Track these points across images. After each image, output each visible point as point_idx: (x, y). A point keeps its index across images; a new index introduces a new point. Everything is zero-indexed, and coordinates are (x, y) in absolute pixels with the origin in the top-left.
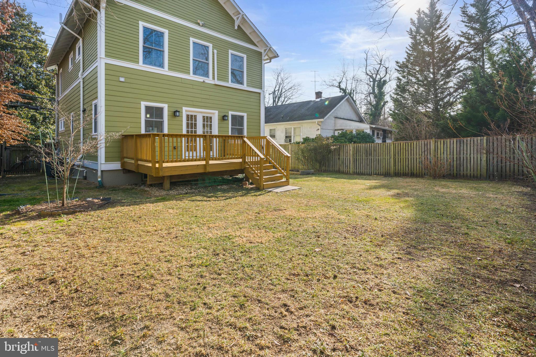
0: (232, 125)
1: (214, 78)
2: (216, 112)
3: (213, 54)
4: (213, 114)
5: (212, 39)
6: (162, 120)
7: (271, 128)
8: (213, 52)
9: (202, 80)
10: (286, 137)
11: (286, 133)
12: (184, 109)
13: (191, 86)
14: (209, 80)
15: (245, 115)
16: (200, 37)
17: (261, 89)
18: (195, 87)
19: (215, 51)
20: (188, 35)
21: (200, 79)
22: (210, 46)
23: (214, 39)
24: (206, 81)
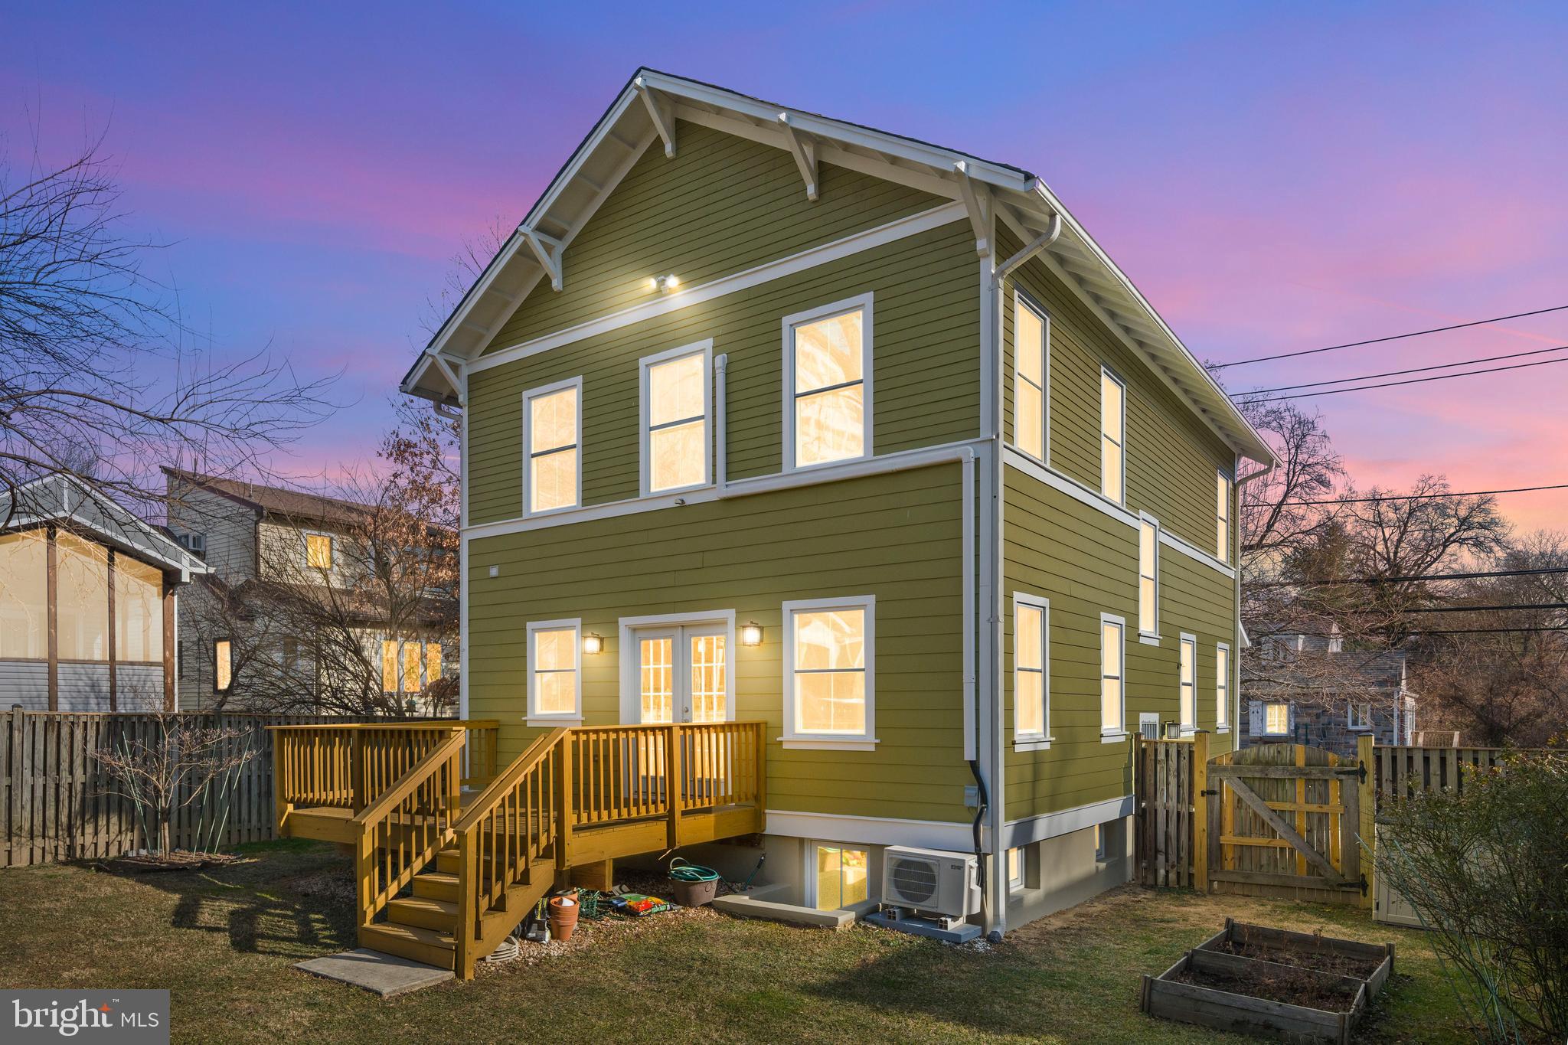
3: (714, 378)
4: (725, 623)
8: (714, 368)
15: (868, 604)
18: (653, 535)
19: (720, 360)
21: (670, 498)
23: (720, 312)
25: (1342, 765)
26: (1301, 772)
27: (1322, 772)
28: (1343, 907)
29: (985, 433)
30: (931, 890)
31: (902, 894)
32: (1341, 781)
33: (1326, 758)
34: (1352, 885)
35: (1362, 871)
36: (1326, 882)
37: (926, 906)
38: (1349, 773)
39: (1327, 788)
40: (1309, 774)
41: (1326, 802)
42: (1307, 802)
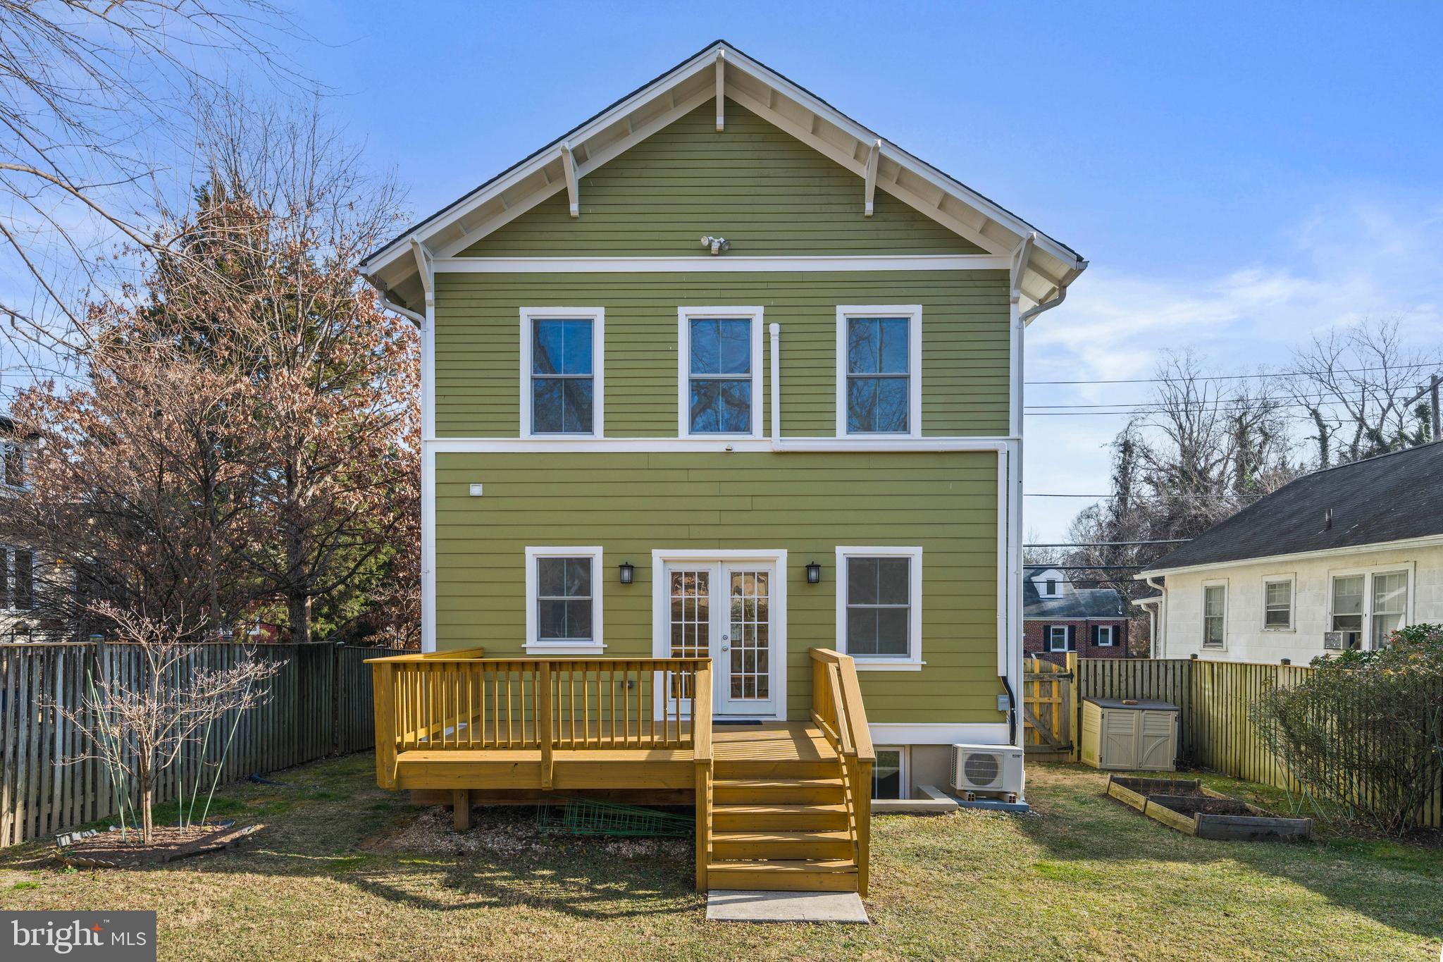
0: (852, 597)
1: (767, 431)
2: (781, 555)
3: (767, 342)
4: (773, 561)
5: (764, 285)
6: (586, 598)
7: (1211, 584)
8: (767, 334)
9: (721, 448)
10: (1339, 622)
11: (1337, 601)
12: (658, 555)
13: (682, 475)
14: (752, 442)
15: (915, 554)
16: (717, 294)
17: (1005, 431)
18: (694, 475)
19: (775, 328)
20: (669, 303)
21: (715, 443)
22: (756, 313)
23: (771, 285)
24: (737, 448)
25: (1060, 671)
26: (1038, 677)
27: (1050, 676)
28: (1060, 763)
29: (1013, 433)
30: (994, 775)
31: (970, 780)
32: (1059, 681)
33: (1051, 668)
34: (1065, 748)
35: (1071, 739)
36: (1051, 748)
37: (992, 787)
38: (1064, 676)
39: (1051, 686)
40: (1043, 678)
41: (1051, 696)
42: (1040, 696)
